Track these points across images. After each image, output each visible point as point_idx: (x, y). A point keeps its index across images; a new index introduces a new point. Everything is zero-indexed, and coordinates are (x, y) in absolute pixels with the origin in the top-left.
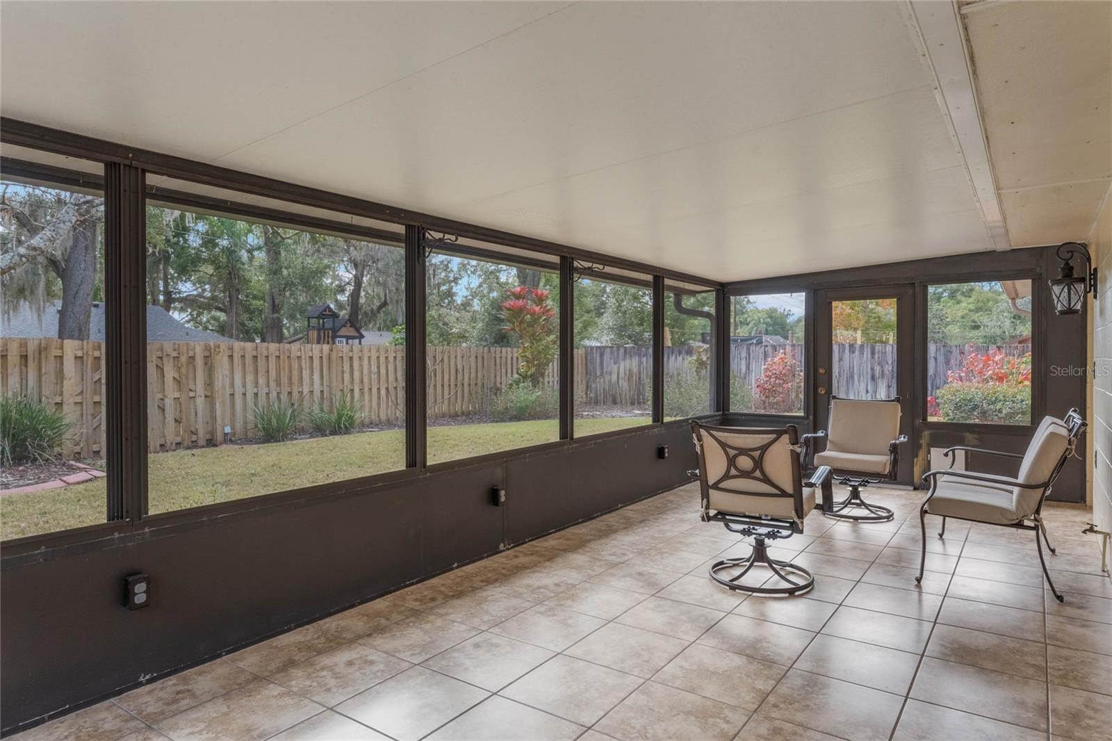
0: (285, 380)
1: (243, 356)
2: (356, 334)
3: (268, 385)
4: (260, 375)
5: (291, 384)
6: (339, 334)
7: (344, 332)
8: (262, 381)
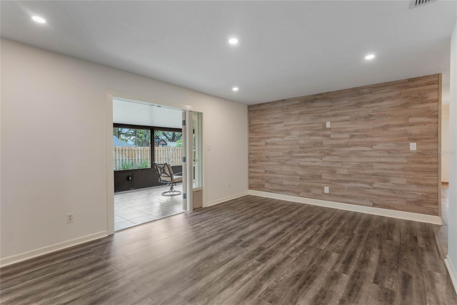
0: (130, 156)
1: (119, 150)
2: (165, 143)
3: (126, 157)
4: (123, 155)
5: (132, 157)
6: (160, 143)
7: (161, 143)
8: (124, 156)
